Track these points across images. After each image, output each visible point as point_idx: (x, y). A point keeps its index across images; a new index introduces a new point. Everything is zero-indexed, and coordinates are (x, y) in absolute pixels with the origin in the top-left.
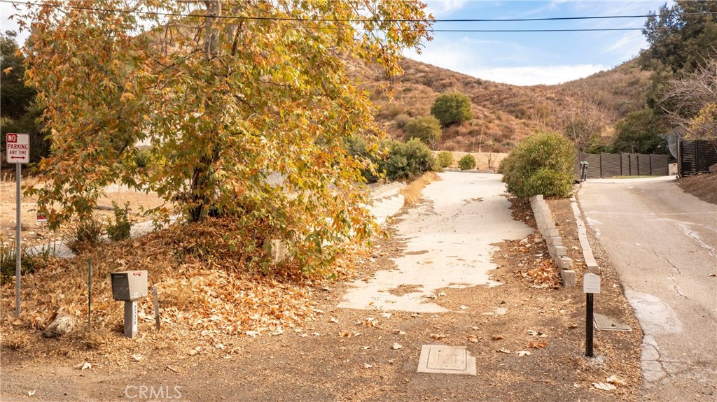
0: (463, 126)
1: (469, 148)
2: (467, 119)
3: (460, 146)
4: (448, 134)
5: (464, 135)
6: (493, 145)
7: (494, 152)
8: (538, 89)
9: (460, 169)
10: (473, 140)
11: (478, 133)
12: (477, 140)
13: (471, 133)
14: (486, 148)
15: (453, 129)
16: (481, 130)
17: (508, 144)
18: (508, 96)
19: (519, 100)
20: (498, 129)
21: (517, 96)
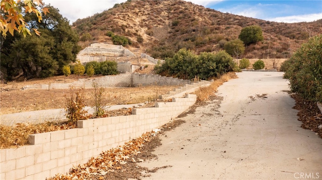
0: (258, 44)
1: (261, 57)
2: (260, 40)
3: (256, 56)
4: (248, 49)
5: (258, 49)
6: (277, 54)
7: (277, 58)
8: (303, 24)
9: (254, 69)
10: (264, 52)
11: (267, 48)
12: (266, 52)
13: (262, 48)
14: (272, 56)
15: (251, 46)
16: (268, 46)
17: (286, 53)
18: (285, 28)
19: (291, 30)
20: (279, 45)
21: (290, 28)
